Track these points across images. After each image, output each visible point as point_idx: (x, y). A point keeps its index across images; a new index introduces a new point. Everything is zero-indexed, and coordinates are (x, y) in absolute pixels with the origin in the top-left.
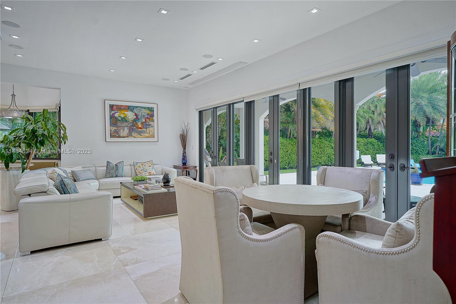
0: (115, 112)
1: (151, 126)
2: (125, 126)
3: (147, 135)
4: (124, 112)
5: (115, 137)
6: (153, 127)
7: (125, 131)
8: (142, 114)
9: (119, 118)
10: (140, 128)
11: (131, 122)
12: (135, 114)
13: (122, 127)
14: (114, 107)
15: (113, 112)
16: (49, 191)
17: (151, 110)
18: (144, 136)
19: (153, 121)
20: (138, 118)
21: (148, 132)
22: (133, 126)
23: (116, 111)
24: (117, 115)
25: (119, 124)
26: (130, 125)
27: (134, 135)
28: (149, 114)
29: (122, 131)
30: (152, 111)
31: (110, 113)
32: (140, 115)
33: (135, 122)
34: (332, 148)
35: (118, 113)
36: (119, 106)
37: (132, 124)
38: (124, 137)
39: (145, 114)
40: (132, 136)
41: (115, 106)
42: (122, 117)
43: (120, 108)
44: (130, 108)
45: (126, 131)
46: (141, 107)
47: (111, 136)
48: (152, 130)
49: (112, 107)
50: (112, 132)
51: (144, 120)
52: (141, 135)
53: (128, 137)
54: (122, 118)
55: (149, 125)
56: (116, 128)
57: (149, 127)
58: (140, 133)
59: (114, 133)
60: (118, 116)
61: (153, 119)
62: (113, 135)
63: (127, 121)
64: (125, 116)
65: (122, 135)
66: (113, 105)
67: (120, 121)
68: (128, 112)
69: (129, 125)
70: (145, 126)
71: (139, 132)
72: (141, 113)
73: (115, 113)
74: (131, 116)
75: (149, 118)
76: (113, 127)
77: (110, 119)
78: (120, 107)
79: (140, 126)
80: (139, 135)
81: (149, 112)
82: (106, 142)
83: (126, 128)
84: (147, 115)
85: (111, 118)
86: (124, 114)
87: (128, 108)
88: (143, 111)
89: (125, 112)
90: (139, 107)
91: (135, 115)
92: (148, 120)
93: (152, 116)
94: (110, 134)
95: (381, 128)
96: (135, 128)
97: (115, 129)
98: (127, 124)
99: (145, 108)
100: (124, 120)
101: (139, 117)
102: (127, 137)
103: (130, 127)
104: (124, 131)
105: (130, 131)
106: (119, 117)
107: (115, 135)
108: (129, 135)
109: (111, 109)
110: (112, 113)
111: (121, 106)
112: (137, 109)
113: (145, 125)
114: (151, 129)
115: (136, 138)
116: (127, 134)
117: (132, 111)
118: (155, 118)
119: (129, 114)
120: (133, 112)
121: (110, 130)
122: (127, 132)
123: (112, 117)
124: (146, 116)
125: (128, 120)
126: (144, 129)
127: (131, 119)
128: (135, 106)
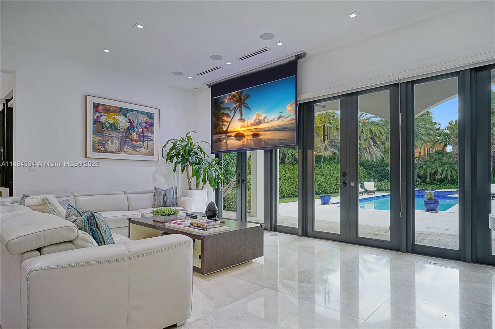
0: (100, 114)
1: (150, 139)
2: (114, 136)
3: (144, 151)
4: (114, 116)
5: (99, 152)
6: (152, 140)
7: (114, 143)
8: (139, 121)
9: (107, 124)
10: (136, 141)
11: (123, 131)
12: (129, 120)
13: (110, 137)
14: (100, 108)
15: (98, 114)
16: (79, 238)
17: (151, 116)
18: (140, 152)
19: (153, 132)
20: (133, 127)
21: (146, 147)
22: (126, 137)
23: (103, 114)
24: (103, 119)
25: (106, 132)
26: (122, 136)
27: (127, 150)
28: (147, 122)
29: (109, 143)
30: (152, 118)
31: (93, 116)
32: (136, 122)
33: (129, 132)
34: (323, 175)
35: (105, 117)
36: (107, 106)
37: (124, 134)
38: (112, 152)
39: (142, 122)
40: (123, 151)
41: (101, 106)
42: (112, 122)
43: (107, 110)
44: (122, 110)
45: (116, 144)
46: (138, 112)
47: (94, 150)
48: (150, 145)
49: (96, 106)
50: (96, 144)
51: (141, 130)
52: (136, 151)
53: (118, 153)
54: (111, 125)
55: (148, 137)
56: (101, 138)
57: (147, 141)
58: (134, 148)
59: (99, 146)
60: (105, 121)
61: (153, 129)
62: (97, 148)
63: (117, 129)
64: (115, 122)
65: (109, 149)
66: (98, 105)
67: (107, 128)
68: (120, 116)
69: (120, 136)
70: (142, 139)
71: (134, 146)
72: (137, 119)
73: (101, 116)
74: (122, 122)
75: (147, 128)
76: (97, 137)
77: (93, 125)
78: (108, 108)
79: (135, 138)
80: (133, 151)
81: (148, 119)
82: (86, 157)
83: (115, 140)
84: (145, 123)
85: (94, 123)
86: (114, 118)
87: (120, 111)
88: (140, 116)
89: (116, 117)
90: (135, 111)
91: (129, 122)
92: (146, 130)
93: (152, 125)
94: (93, 146)
95: (366, 154)
96: (128, 140)
97: (100, 140)
98: (117, 133)
99: (142, 113)
100: (113, 127)
101: (135, 125)
102: (116, 152)
103: (121, 138)
104: (112, 143)
105: (122, 144)
106: (107, 122)
107: (100, 148)
108: (121, 150)
109: (94, 110)
110: (95, 116)
111: (111, 107)
112: (131, 113)
113: (143, 137)
114: (150, 143)
115: (129, 154)
116: (116, 148)
117: (125, 115)
118: (156, 128)
119: (120, 119)
120: (126, 117)
121: (93, 141)
122: (118, 145)
123: (96, 121)
124: (144, 125)
125: (119, 128)
126: (141, 143)
127: (123, 127)
128: (130, 109)
